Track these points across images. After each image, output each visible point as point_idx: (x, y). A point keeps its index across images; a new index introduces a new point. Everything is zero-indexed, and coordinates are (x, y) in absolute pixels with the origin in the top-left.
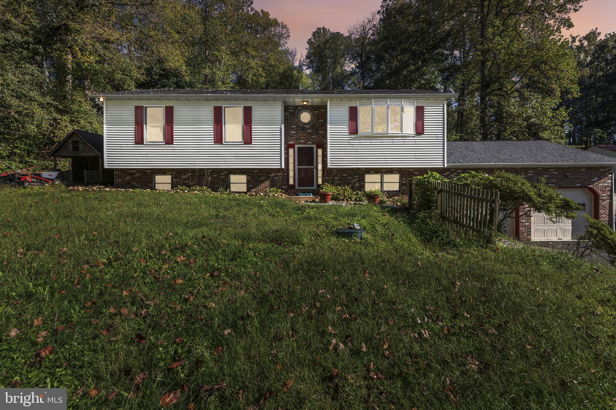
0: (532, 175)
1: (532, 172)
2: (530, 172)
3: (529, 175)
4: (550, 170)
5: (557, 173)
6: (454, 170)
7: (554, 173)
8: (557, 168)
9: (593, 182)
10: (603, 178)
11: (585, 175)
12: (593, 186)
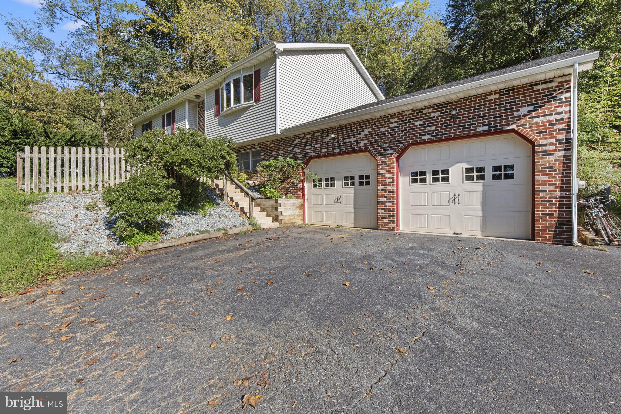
0: (396, 125)
1: (396, 120)
2: (393, 120)
3: (391, 126)
4: (424, 111)
5: (438, 114)
6: (303, 135)
7: (432, 115)
8: (438, 105)
9: (518, 118)
10: (545, 105)
11: (497, 107)
12: (517, 126)
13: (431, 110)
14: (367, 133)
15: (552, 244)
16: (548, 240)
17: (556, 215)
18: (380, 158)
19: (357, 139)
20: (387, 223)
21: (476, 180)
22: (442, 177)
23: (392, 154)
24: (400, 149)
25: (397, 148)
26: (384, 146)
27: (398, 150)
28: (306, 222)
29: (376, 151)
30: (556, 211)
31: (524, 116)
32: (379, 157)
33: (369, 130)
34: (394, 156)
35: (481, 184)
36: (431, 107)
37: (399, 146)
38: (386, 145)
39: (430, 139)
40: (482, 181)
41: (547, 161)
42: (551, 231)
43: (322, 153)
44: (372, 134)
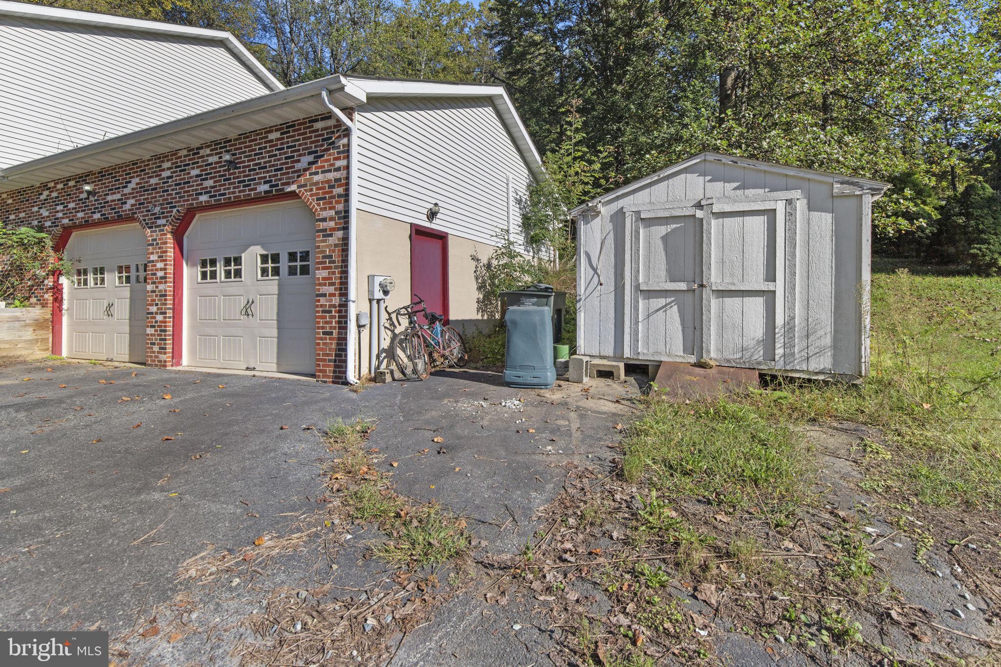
0: (169, 173)
1: (170, 164)
2: (166, 165)
3: (163, 174)
4: (201, 153)
5: (216, 158)
7: (210, 160)
8: (216, 143)
9: (300, 173)
10: (324, 155)
11: (277, 152)
12: (299, 187)
13: (208, 151)
14: (135, 186)
15: (333, 382)
16: (328, 377)
17: (335, 335)
18: (151, 232)
19: (122, 195)
20: (158, 352)
21: (272, 276)
22: (234, 270)
23: (164, 225)
24: (174, 216)
25: (171, 216)
26: (155, 211)
27: (172, 220)
28: (65, 353)
29: (145, 220)
30: (335, 329)
31: (305, 170)
32: (149, 231)
33: (137, 180)
34: (167, 229)
35: (276, 282)
36: (208, 147)
37: (172, 212)
38: (157, 209)
39: (208, 202)
40: (277, 278)
41: (327, 246)
42: (330, 361)
43: (77, 219)
44: (142, 189)
